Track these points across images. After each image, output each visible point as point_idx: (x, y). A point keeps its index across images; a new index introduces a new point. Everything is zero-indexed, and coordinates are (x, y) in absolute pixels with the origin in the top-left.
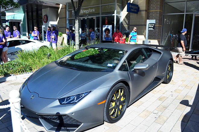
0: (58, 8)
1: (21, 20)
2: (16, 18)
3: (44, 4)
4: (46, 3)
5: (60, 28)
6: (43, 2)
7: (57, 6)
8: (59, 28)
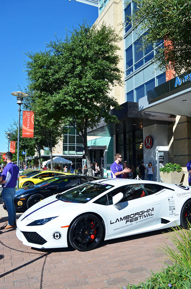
0: (173, 123)
1: (105, 147)
2: (98, 143)
3: (151, 118)
4: (155, 116)
5: (175, 156)
6: (150, 115)
7: (171, 119)
8: (172, 156)
